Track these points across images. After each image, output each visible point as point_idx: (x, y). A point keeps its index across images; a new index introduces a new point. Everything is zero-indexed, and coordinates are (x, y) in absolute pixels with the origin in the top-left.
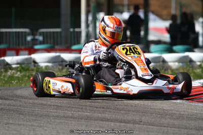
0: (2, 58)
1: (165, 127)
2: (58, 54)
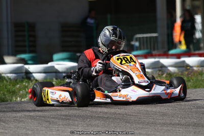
2: (157, 60)
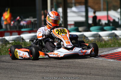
0: (3, 37)
1: (105, 76)
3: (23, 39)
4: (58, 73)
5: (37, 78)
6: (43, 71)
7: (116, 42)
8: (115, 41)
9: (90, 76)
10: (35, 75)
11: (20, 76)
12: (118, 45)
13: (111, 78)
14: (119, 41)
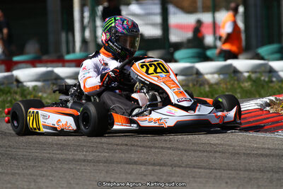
3: (18, 81)
4: (105, 162)
5: (57, 173)
6: (70, 157)
7: (236, 86)
8: (233, 85)
9: (181, 169)
10: (52, 168)
11: (17, 171)
12: (240, 93)
13: (230, 174)
14: (242, 85)
